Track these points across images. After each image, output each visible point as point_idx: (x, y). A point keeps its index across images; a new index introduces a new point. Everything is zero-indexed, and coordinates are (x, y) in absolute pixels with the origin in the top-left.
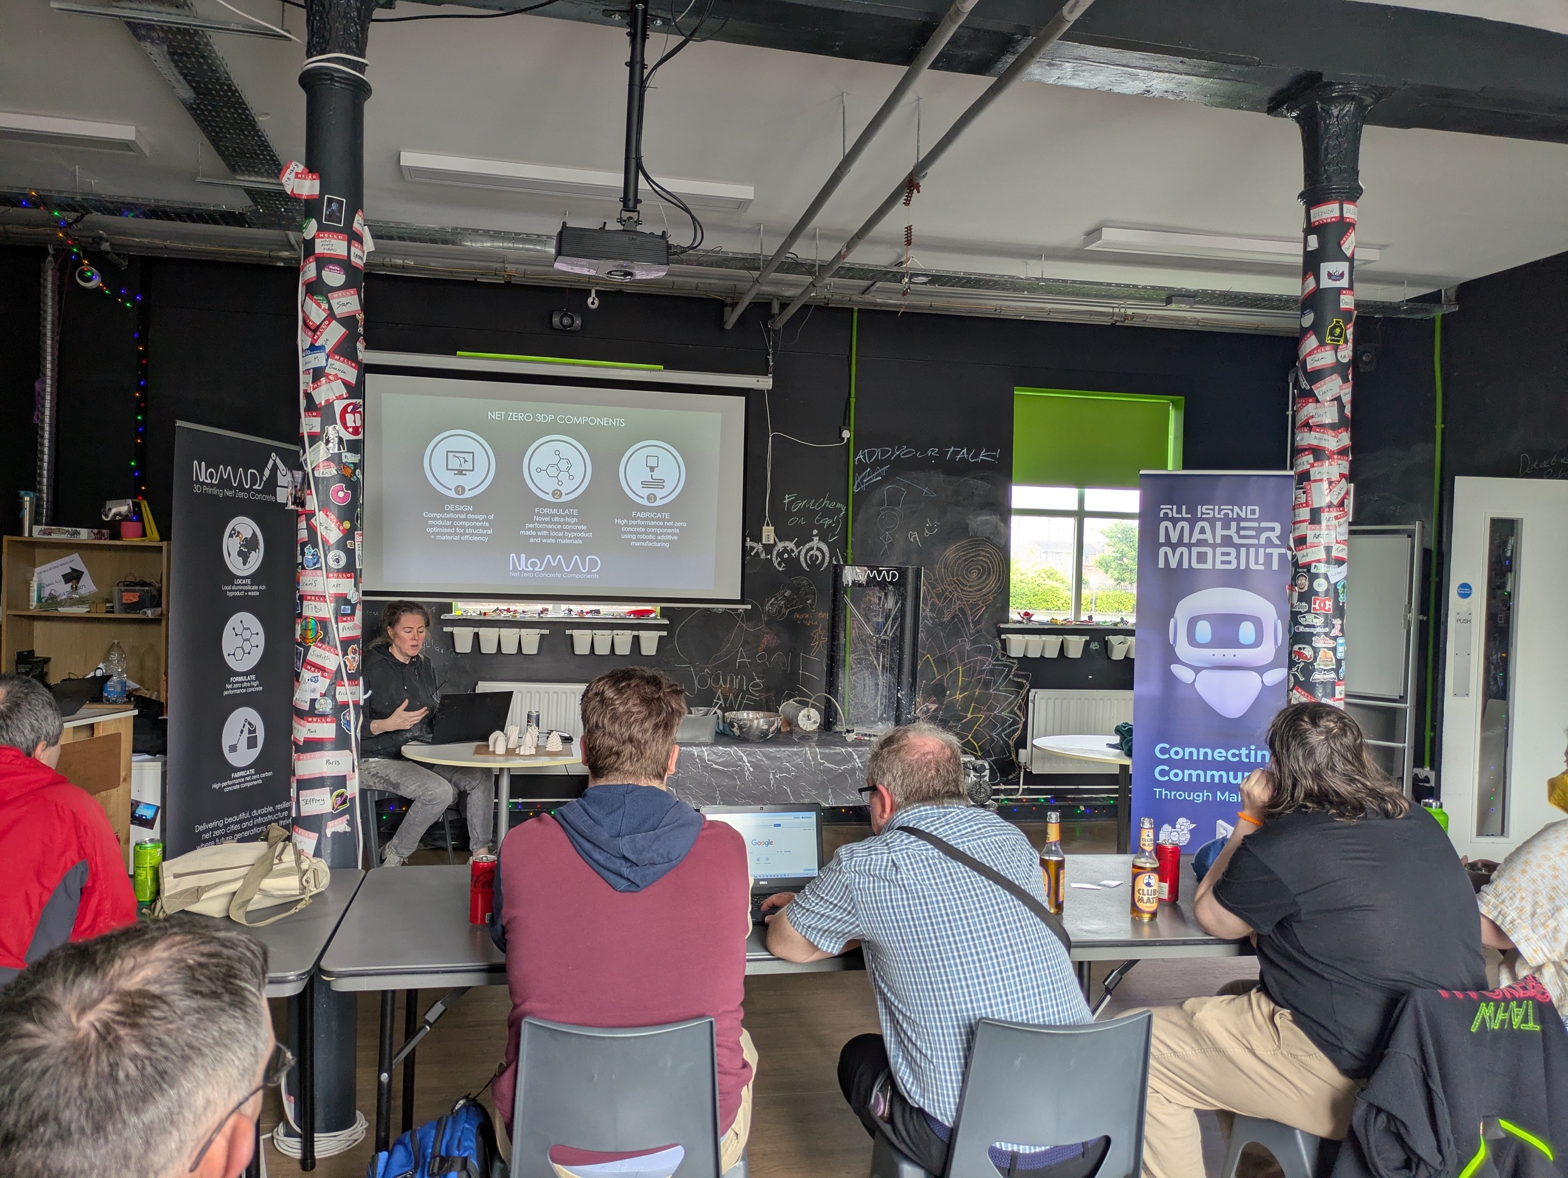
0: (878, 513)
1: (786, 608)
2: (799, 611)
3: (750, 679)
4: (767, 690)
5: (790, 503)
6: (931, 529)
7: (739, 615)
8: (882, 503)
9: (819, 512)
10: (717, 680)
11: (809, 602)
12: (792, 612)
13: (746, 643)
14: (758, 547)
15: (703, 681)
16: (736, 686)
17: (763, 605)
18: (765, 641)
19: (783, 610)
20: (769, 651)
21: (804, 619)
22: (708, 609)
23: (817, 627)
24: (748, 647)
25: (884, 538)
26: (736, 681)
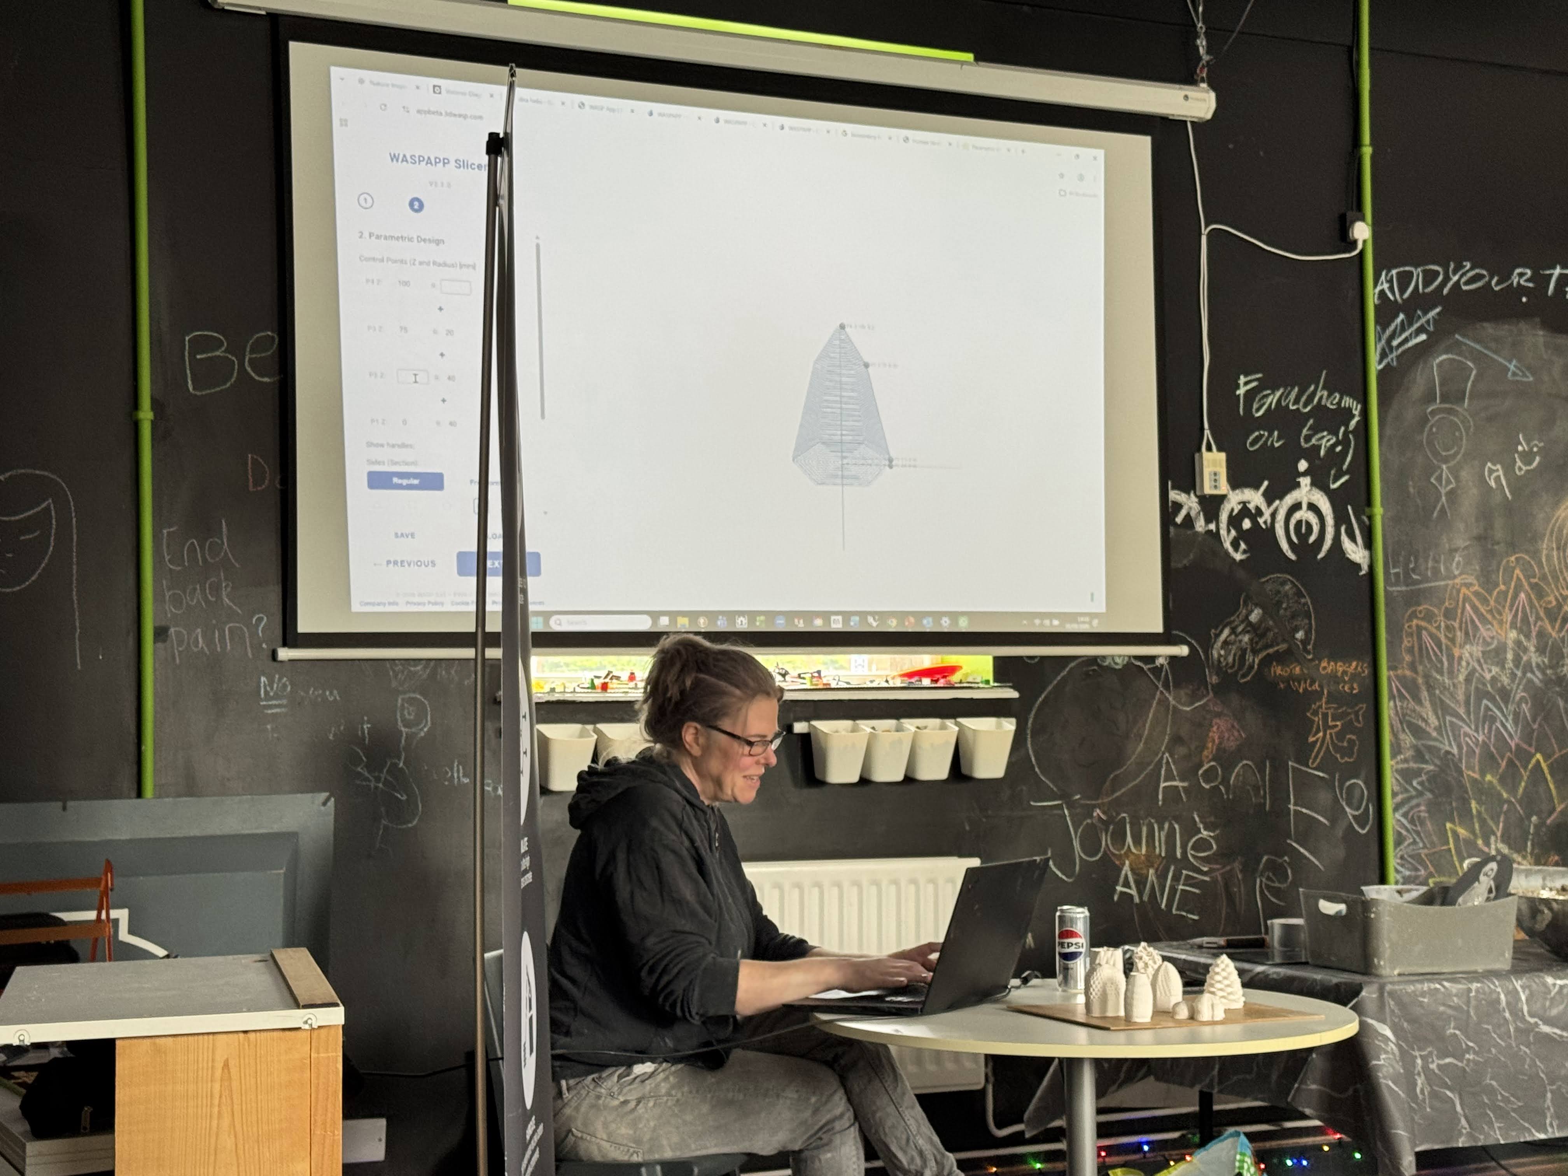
0: (1424, 420)
1: (1255, 652)
2: (1282, 658)
3: (1190, 830)
4: (1225, 855)
5: (1250, 395)
6: (1527, 457)
7: (1157, 671)
8: (1430, 397)
9: (1308, 416)
10: (1119, 837)
11: (1300, 635)
12: (1266, 662)
13: (1177, 740)
14: (1190, 503)
15: (1091, 844)
16: (1161, 850)
17: (1207, 646)
18: (1214, 734)
19: (1249, 657)
20: (1227, 760)
21: (1292, 678)
22: (1093, 660)
23: (1319, 695)
24: (1181, 750)
25: (1439, 479)
26: (1160, 836)
